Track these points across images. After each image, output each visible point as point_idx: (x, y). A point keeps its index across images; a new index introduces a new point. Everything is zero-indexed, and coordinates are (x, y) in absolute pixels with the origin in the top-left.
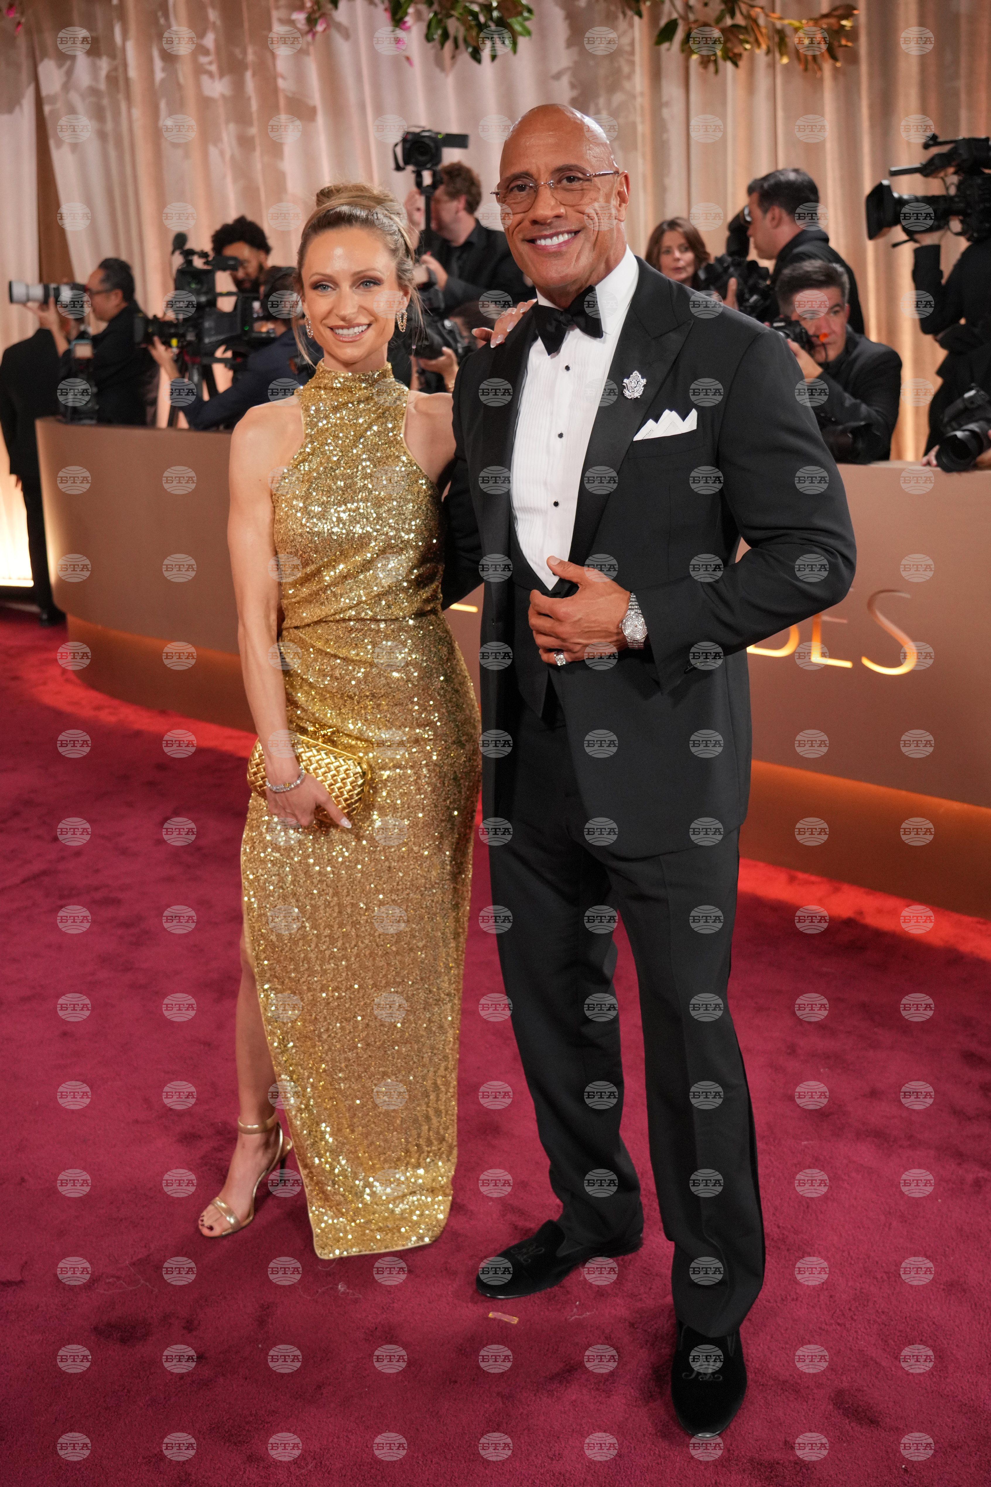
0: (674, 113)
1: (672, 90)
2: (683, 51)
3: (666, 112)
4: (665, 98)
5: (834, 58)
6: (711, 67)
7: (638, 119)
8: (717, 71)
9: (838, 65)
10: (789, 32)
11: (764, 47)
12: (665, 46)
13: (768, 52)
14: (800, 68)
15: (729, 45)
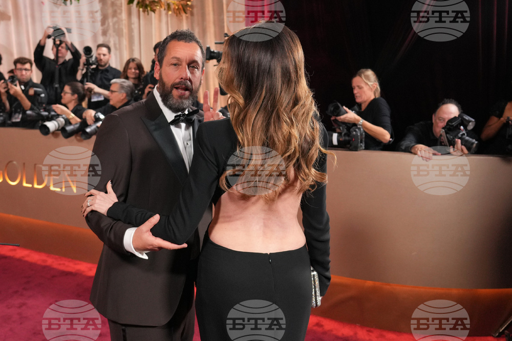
0: (135, 27)
1: (135, 19)
2: (137, 7)
3: (133, 26)
4: (133, 22)
5: (186, 13)
6: (146, 13)
7: (124, 28)
8: (148, 14)
9: (187, 15)
10: (171, 4)
11: (163, 8)
12: (131, 5)
13: (165, 9)
14: (175, 15)
15: (152, 6)
